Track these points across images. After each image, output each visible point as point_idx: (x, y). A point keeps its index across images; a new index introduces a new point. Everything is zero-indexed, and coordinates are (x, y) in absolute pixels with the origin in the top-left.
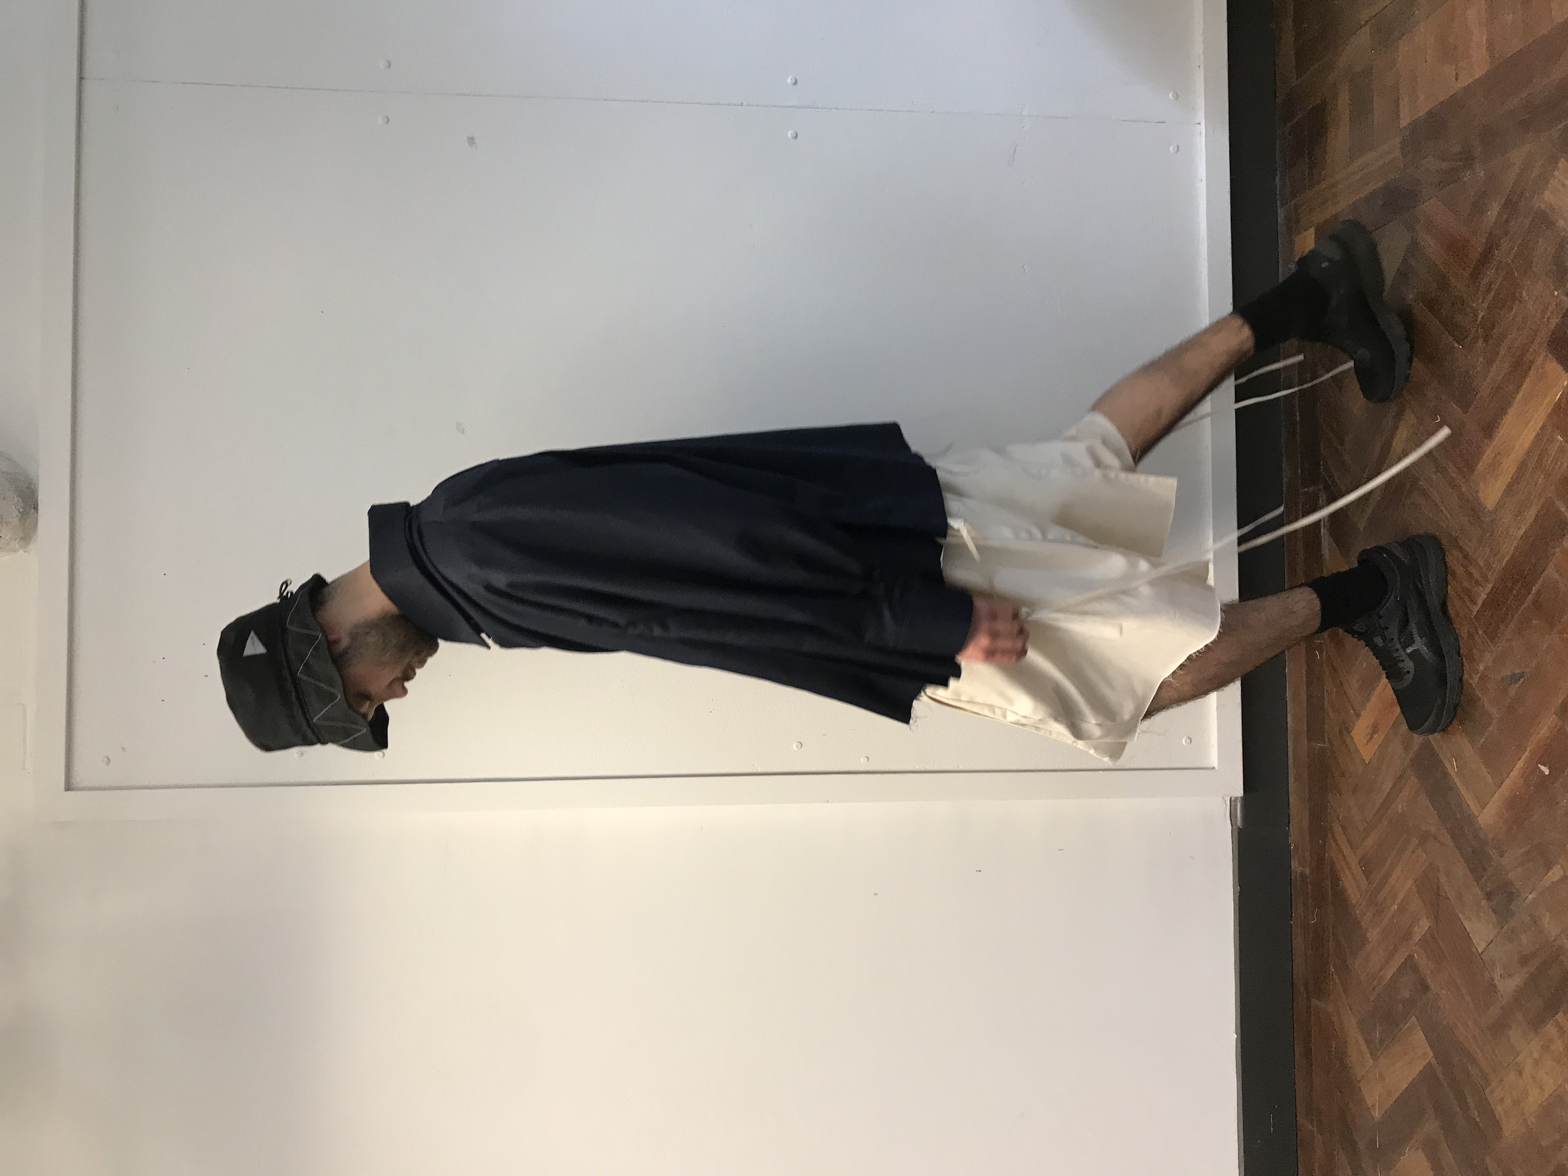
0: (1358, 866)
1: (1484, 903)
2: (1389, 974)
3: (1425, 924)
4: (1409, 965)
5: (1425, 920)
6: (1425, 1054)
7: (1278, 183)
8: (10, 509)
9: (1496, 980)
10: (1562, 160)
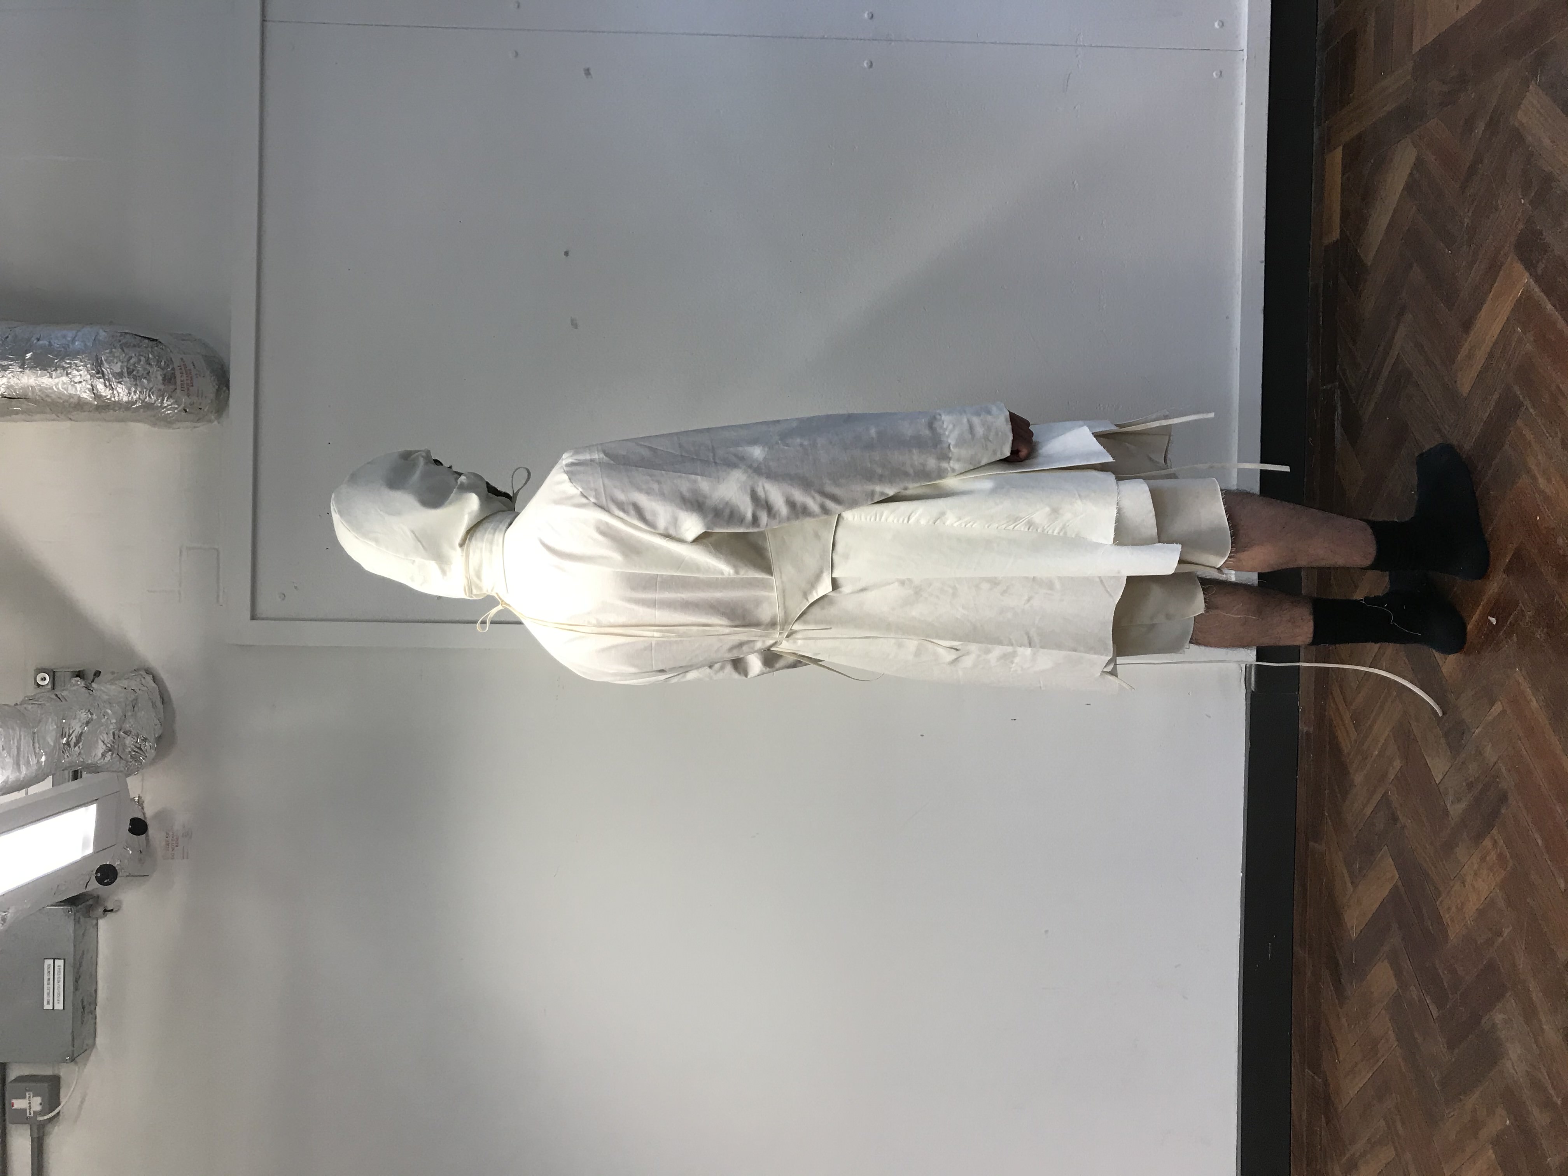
0: (1350, 720)
1: (1443, 741)
2: (1368, 811)
3: (1397, 764)
4: (1385, 800)
5: (1399, 761)
6: (1393, 877)
7: (1315, 105)
8: (207, 384)
9: (1448, 806)
10: (1533, 82)
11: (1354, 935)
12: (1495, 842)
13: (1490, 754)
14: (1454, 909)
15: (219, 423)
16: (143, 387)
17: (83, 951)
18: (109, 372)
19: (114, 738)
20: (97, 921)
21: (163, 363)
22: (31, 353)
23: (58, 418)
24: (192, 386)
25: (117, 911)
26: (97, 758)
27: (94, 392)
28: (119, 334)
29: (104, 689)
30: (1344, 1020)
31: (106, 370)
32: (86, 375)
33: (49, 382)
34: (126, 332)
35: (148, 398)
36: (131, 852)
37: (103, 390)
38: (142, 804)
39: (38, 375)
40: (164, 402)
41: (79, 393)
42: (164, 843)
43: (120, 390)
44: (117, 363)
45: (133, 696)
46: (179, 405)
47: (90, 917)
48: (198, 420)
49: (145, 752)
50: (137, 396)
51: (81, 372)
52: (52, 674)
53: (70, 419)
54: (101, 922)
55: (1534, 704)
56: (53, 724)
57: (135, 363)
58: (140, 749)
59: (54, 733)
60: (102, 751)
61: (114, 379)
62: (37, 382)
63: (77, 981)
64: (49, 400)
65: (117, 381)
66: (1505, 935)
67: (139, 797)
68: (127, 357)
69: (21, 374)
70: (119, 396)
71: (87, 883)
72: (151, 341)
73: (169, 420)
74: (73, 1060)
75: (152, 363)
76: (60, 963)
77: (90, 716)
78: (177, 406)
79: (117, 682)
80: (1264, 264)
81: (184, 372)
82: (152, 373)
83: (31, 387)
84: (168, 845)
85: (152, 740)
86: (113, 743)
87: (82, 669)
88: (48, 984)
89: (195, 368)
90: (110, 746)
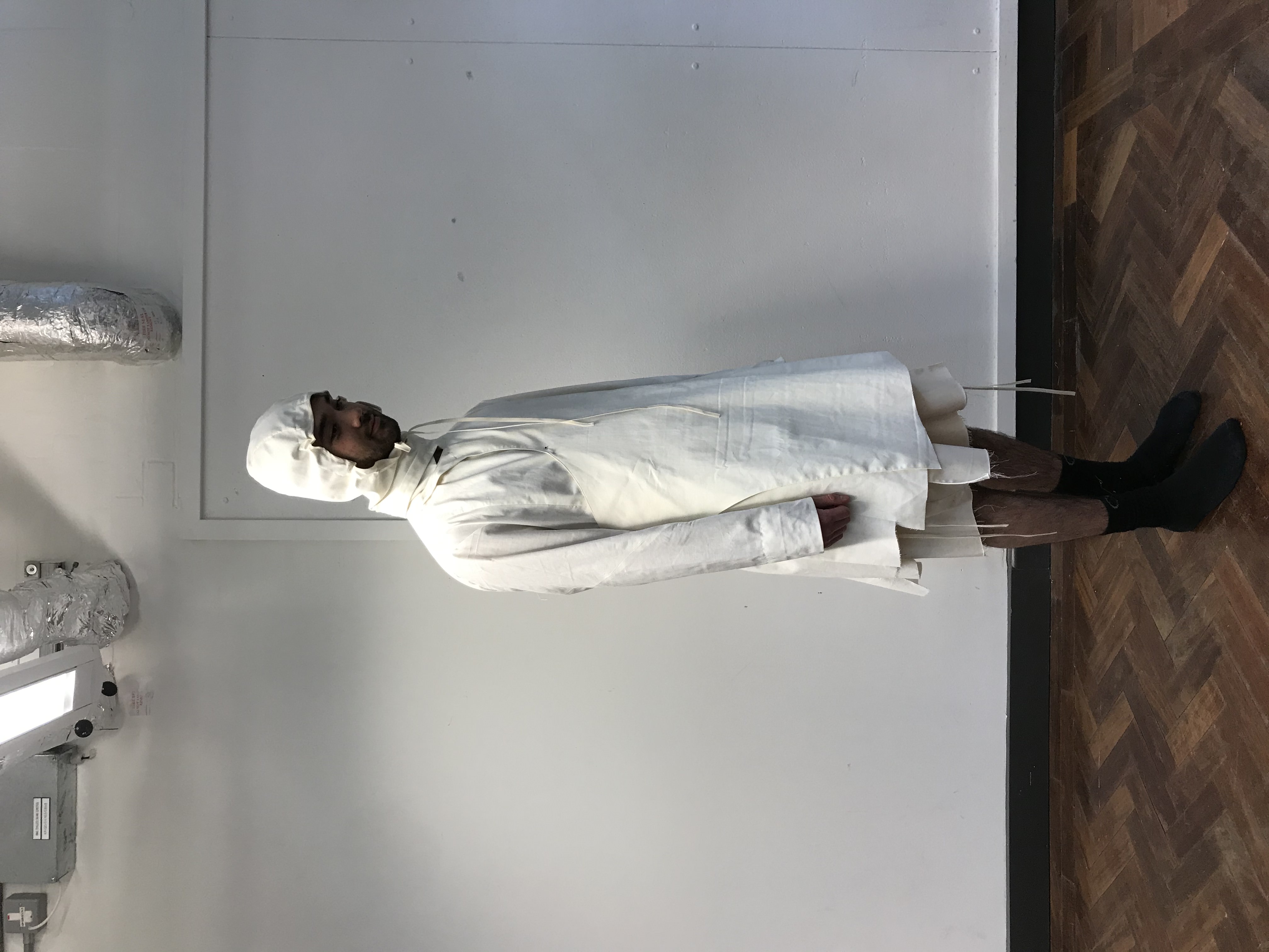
0: (1092, 589)
1: (1168, 605)
2: (1109, 664)
3: (1132, 625)
4: (1122, 655)
6: (1130, 716)
7: (1055, 94)
8: (165, 330)
9: (1173, 657)
10: (1230, 74)
11: (1099, 765)
12: (1212, 689)
13: (1207, 616)
14: (1179, 742)
15: (173, 360)
16: (112, 331)
17: (65, 793)
18: (85, 320)
19: (89, 617)
20: (76, 765)
21: (128, 313)
22: (21, 306)
23: (42, 357)
24: (152, 331)
25: (93, 758)
26: (75, 634)
27: (73, 336)
28: (92, 290)
29: (83, 577)
30: (1091, 834)
31: (83, 319)
32: (65, 323)
33: (36, 329)
34: (99, 287)
35: (116, 341)
36: (104, 710)
37: (80, 335)
38: (112, 670)
39: (27, 323)
40: (130, 343)
41: (60, 337)
42: (130, 703)
43: (93, 335)
44: (91, 313)
45: (105, 583)
46: (141, 346)
47: (70, 763)
48: (157, 358)
49: (115, 628)
50: (107, 339)
51: (61, 321)
52: (39, 566)
53: (53, 358)
54: (80, 768)
55: (1241, 574)
56: (40, 606)
57: (106, 313)
58: (110, 625)
59: (41, 613)
60: (80, 627)
61: (88, 326)
62: (26, 329)
63: (60, 816)
64: (36, 343)
65: (91, 327)
66: (1221, 763)
67: (110, 665)
68: (99, 308)
69: (14, 323)
70: (92, 340)
71: (68, 735)
72: (118, 295)
73: (134, 358)
74: (57, 880)
75: (120, 313)
76: (46, 801)
77: (70, 599)
78: (139, 347)
79: (92, 571)
80: (1016, 222)
81: (145, 321)
82: (120, 321)
83: (21, 333)
84: (134, 703)
85: (120, 617)
86: (89, 620)
87: (63, 561)
88: (37, 818)
89: (154, 316)
90: (86, 624)
